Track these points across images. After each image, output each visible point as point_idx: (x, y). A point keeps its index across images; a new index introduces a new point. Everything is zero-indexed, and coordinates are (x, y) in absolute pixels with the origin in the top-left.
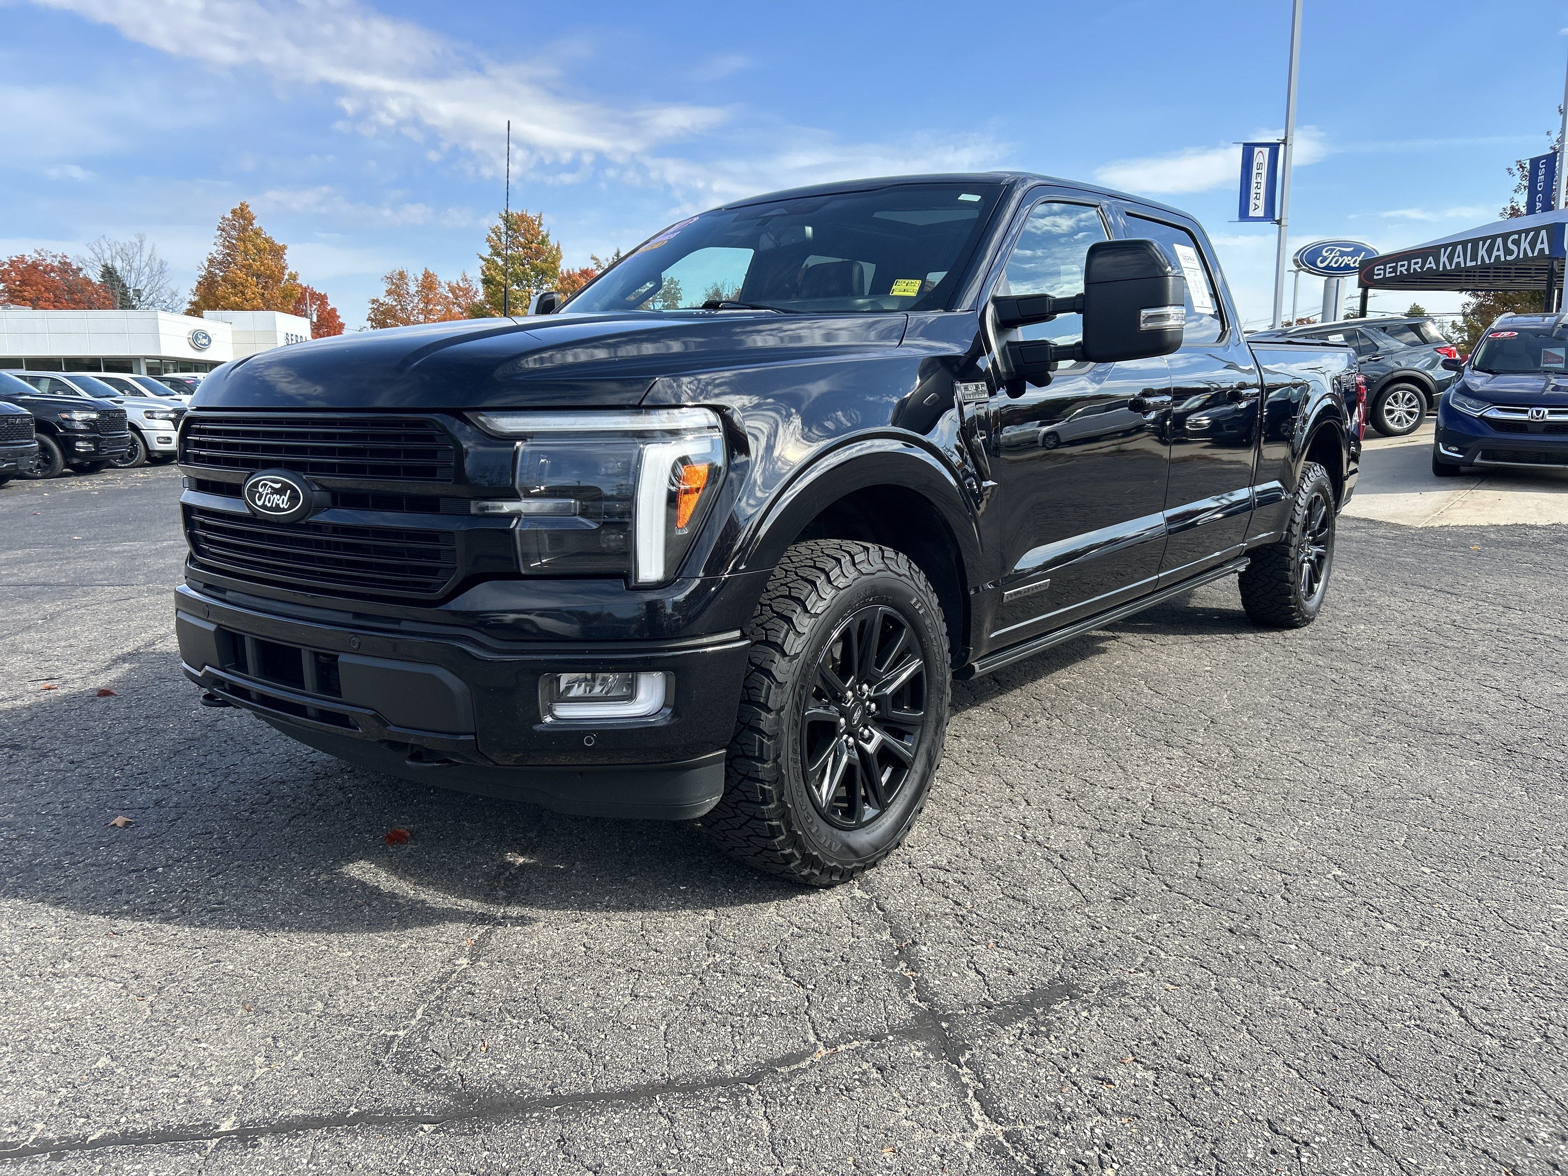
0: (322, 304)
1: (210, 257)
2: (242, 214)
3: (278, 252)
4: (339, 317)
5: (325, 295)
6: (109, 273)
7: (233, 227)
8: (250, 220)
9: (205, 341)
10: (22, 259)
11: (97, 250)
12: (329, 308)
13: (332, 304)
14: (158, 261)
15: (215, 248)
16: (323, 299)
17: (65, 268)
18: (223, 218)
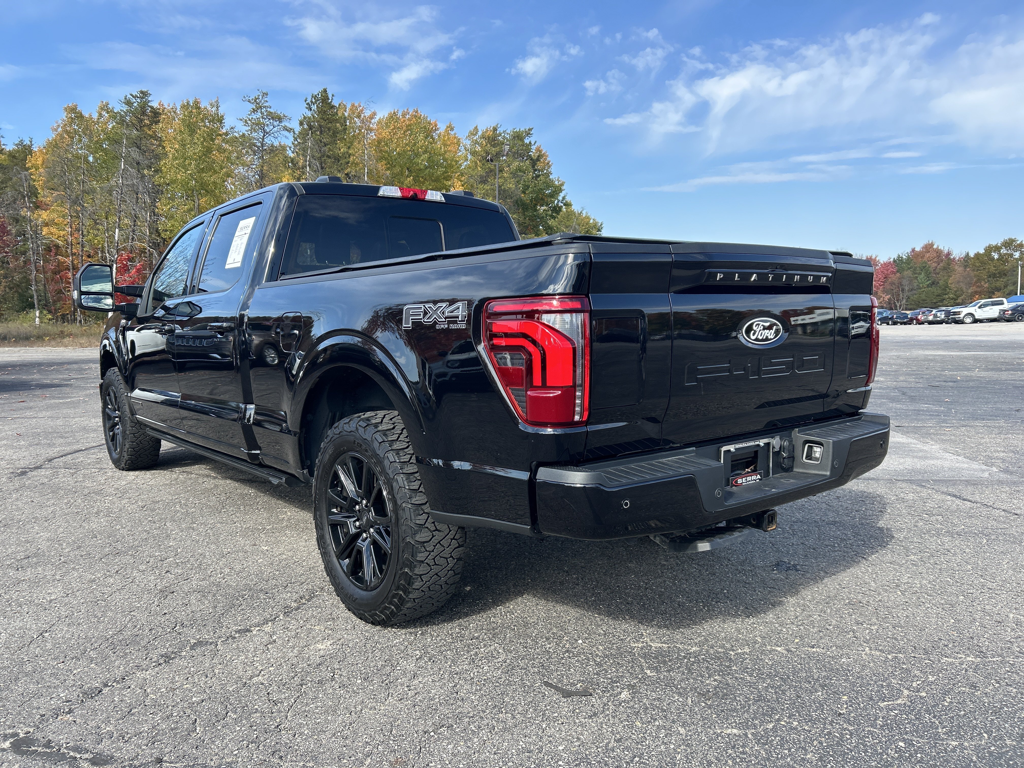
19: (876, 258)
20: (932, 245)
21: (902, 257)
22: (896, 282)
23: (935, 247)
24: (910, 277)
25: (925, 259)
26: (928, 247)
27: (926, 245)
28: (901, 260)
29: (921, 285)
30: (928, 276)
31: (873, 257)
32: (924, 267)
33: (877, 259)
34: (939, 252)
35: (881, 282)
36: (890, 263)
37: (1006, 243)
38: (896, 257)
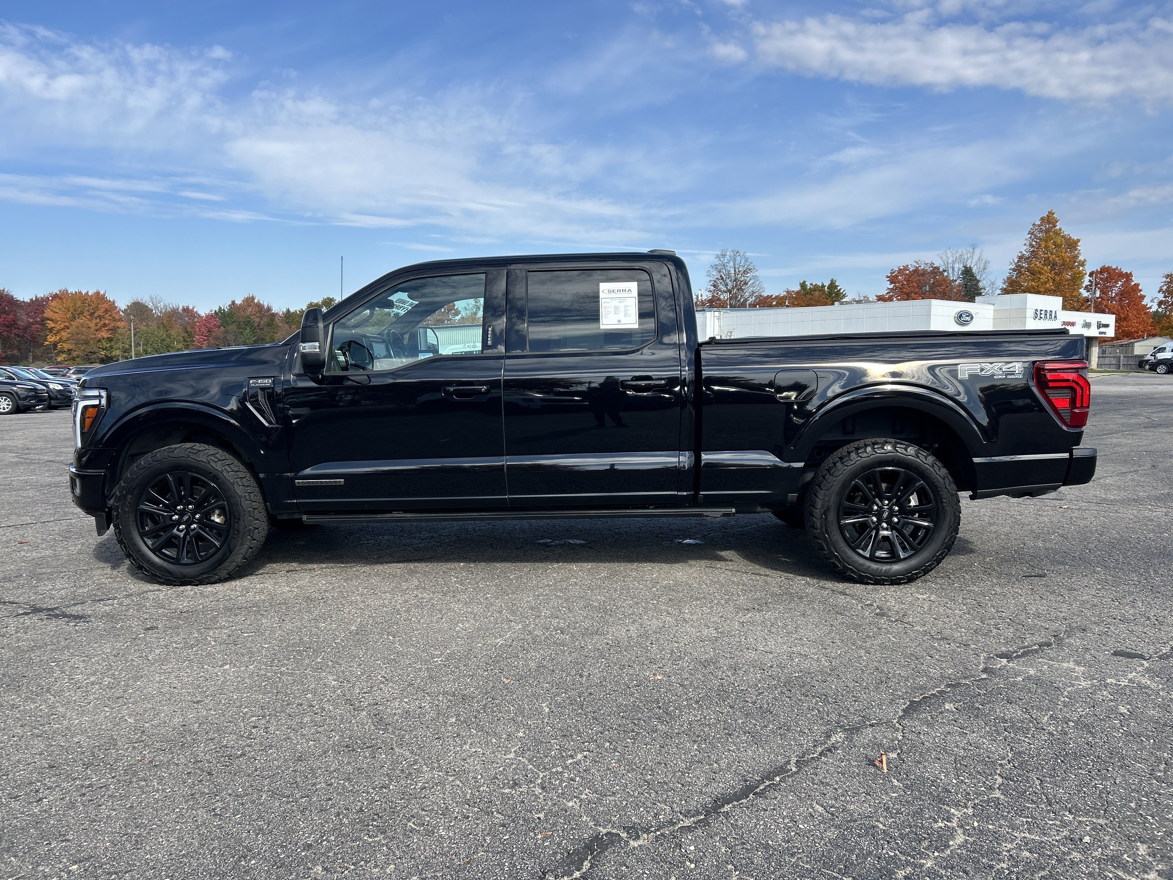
0: (1127, 281)
1: (1020, 255)
2: (1049, 220)
3: (1072, 244)
4: (1141, 290)
5: (1131, 273)
6: (967, 272)
7: (1041, 231)
8: (1054, 222)
9: (968, 319)
10: (906, 268)
11: (944, 258)
12: (1133, 284)
13: (1135, 280)
14: (984, 261)
15: (1025, 248)
16: (1128, 276)
17: (936, 271)
18: (1034, 225)
19: (193, 308)
20: (253, 298)
21: (224, 310)
22: (221, 337)
23: (256, 301)
24: (235, 332)
25: (248, 313)
26: (249, 301)
27: (247, 299)
28: (224, 313)
29: (248, 341)
30: (253, 331)
31: (191, 308)
32: (249, 322)
33: (195, 310)
34: (259, 306)
35: (205, 336)
36: (212, 315)
37: (326, 302)
38: (217, 309)
